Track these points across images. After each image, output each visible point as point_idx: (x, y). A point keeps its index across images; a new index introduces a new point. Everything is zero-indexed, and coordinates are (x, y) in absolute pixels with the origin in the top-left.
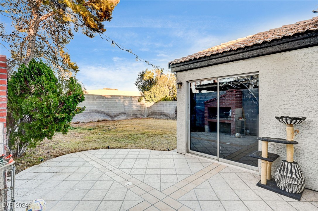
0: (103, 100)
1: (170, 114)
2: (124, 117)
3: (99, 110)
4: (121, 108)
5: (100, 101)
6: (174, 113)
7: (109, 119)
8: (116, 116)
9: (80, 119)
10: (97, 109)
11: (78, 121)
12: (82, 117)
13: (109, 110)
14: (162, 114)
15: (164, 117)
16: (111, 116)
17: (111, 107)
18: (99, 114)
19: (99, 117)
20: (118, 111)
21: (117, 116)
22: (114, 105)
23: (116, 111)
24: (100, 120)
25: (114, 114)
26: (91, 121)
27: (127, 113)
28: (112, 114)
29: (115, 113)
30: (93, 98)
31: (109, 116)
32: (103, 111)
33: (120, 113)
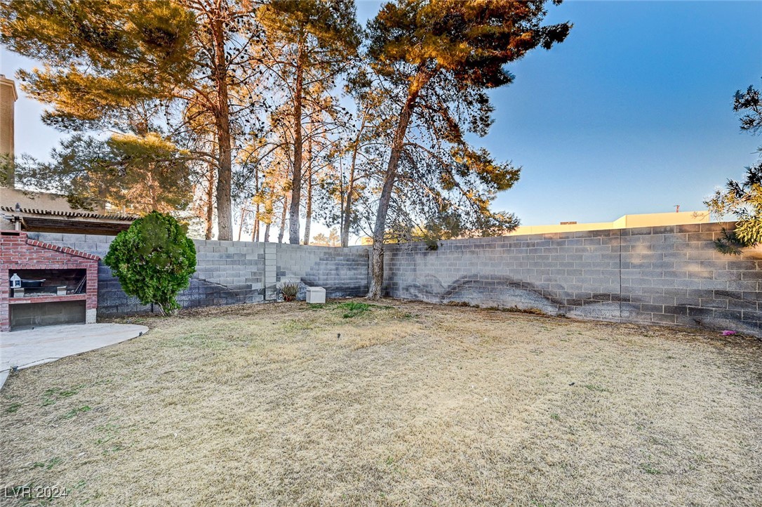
0: (531, 251)
2: (618, 313)
3: (516, 277)
4: (601, 276)
5: (521, 252)
7: (550, 309)
8: (576, 302)
9: (471, 297)
10: (511, 275)
11: (466, 300)
12: (475, 294)
13: (550, 280)
16: (554, 302)
17: (558, 272)
18: (518, 292)
19: (518, 299)
20: (585, 285)
21: (580, 305)
22: (571, 265)
23: (578, 288)
24: (521, 307)
25: (567, 294)
26: (495, 305)
27: (636, 300)
28: (558, 294)
29: (575, 292)
30: (503, 246)
31: (548, 299)
32: (529, 284)
33: (595, 296)
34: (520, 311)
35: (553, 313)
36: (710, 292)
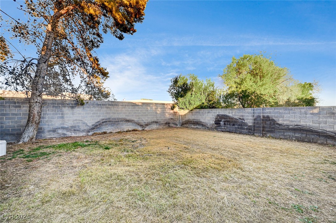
0: (133, 108)
1: (209, 124)
2: (156, 126)
3: (128, 118)
4: (153, 116)
5: (129, 108)
6: (214, 123)
7: (140, 128)
8: (147, 125)
9: (107, 128)
10: (126, 117)
11: (105, 131)
12: (109, 127)
13: (139, 118)
14: (198, 124)
15: (201, 127)
16: (141, 126)
17: (142, 115)
18: (129, 124)
19: (129, 126)
20: (149, 119)
21: (148, 125)
22: (145, 113)
23: (147, 120)
24: (130, 129)
25: (145, 123)
26: (119, 130)
27: (160, 122)
28: (142, 123)
29: (146, 122)
30: (122, 105)
31: (139, 125)
32: (133, 120)
33: (152, 122)
34: (130, 131)
35: (141, 130)
36: (170, 119)
